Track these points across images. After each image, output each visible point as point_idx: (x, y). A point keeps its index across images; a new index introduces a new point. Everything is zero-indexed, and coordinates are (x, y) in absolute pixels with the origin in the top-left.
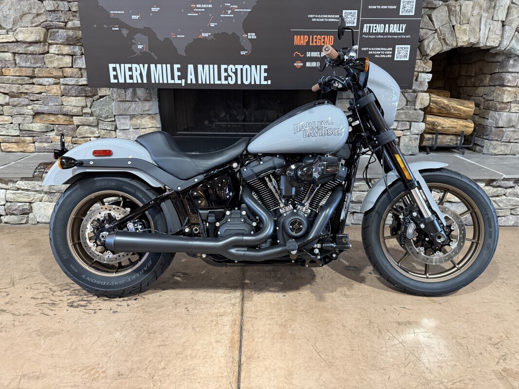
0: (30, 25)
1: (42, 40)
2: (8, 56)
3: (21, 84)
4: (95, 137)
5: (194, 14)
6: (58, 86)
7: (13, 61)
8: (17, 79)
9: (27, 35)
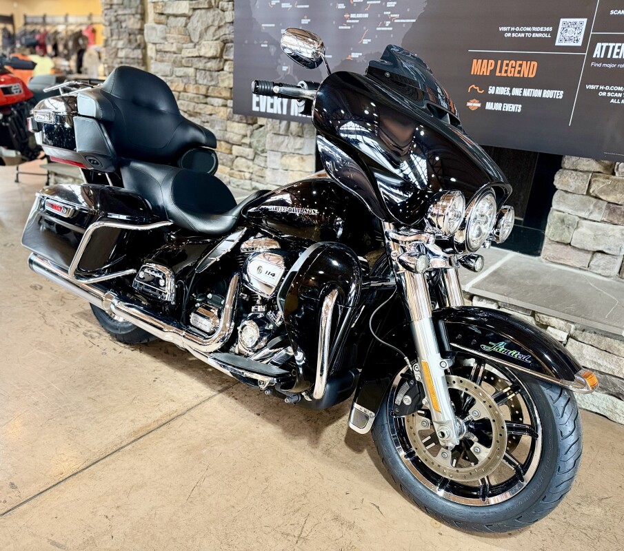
0: (211, 38)
1: (218, 55)
2: (191, 71)
3: (198, 103)
4: (249, 173)
5: (346, 28)
6: (225, 109)
7: (193, 78)
8: (194, 97)
9: (207, 50)
